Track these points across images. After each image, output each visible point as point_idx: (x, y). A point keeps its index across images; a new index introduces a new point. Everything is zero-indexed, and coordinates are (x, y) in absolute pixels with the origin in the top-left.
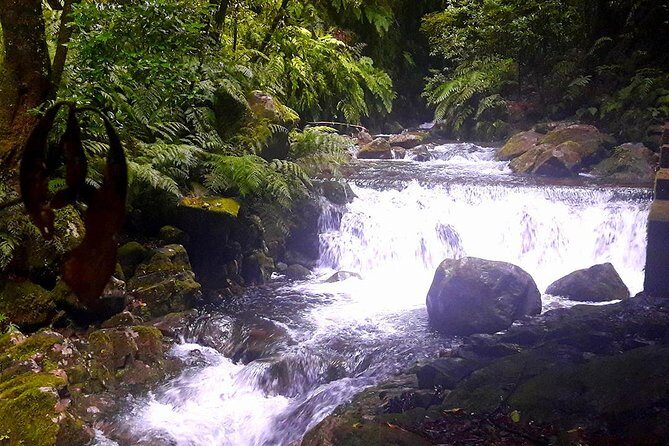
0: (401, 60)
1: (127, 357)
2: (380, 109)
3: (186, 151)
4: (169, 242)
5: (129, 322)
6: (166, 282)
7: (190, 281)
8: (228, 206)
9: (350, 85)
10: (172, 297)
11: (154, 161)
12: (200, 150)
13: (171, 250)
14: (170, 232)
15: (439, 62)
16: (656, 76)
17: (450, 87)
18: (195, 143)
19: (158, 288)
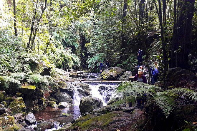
0: (82, 55)
1: (5, 123)
2: (77, 65)
3: (22, 75)
4: (18, 97)
5: (6, 115)
6: (17, 106)
7: (23, 105)
8: (33, 88)
9: (69, 59)
10: (19, 109)
11: (14, 77)
12: (26, 74)
13: (19, 98)
14: (19, 94)
15: (90, 54)
16: (134, 56)
17: (91, 60)
18: (25, 73)
19: (15, 107)
